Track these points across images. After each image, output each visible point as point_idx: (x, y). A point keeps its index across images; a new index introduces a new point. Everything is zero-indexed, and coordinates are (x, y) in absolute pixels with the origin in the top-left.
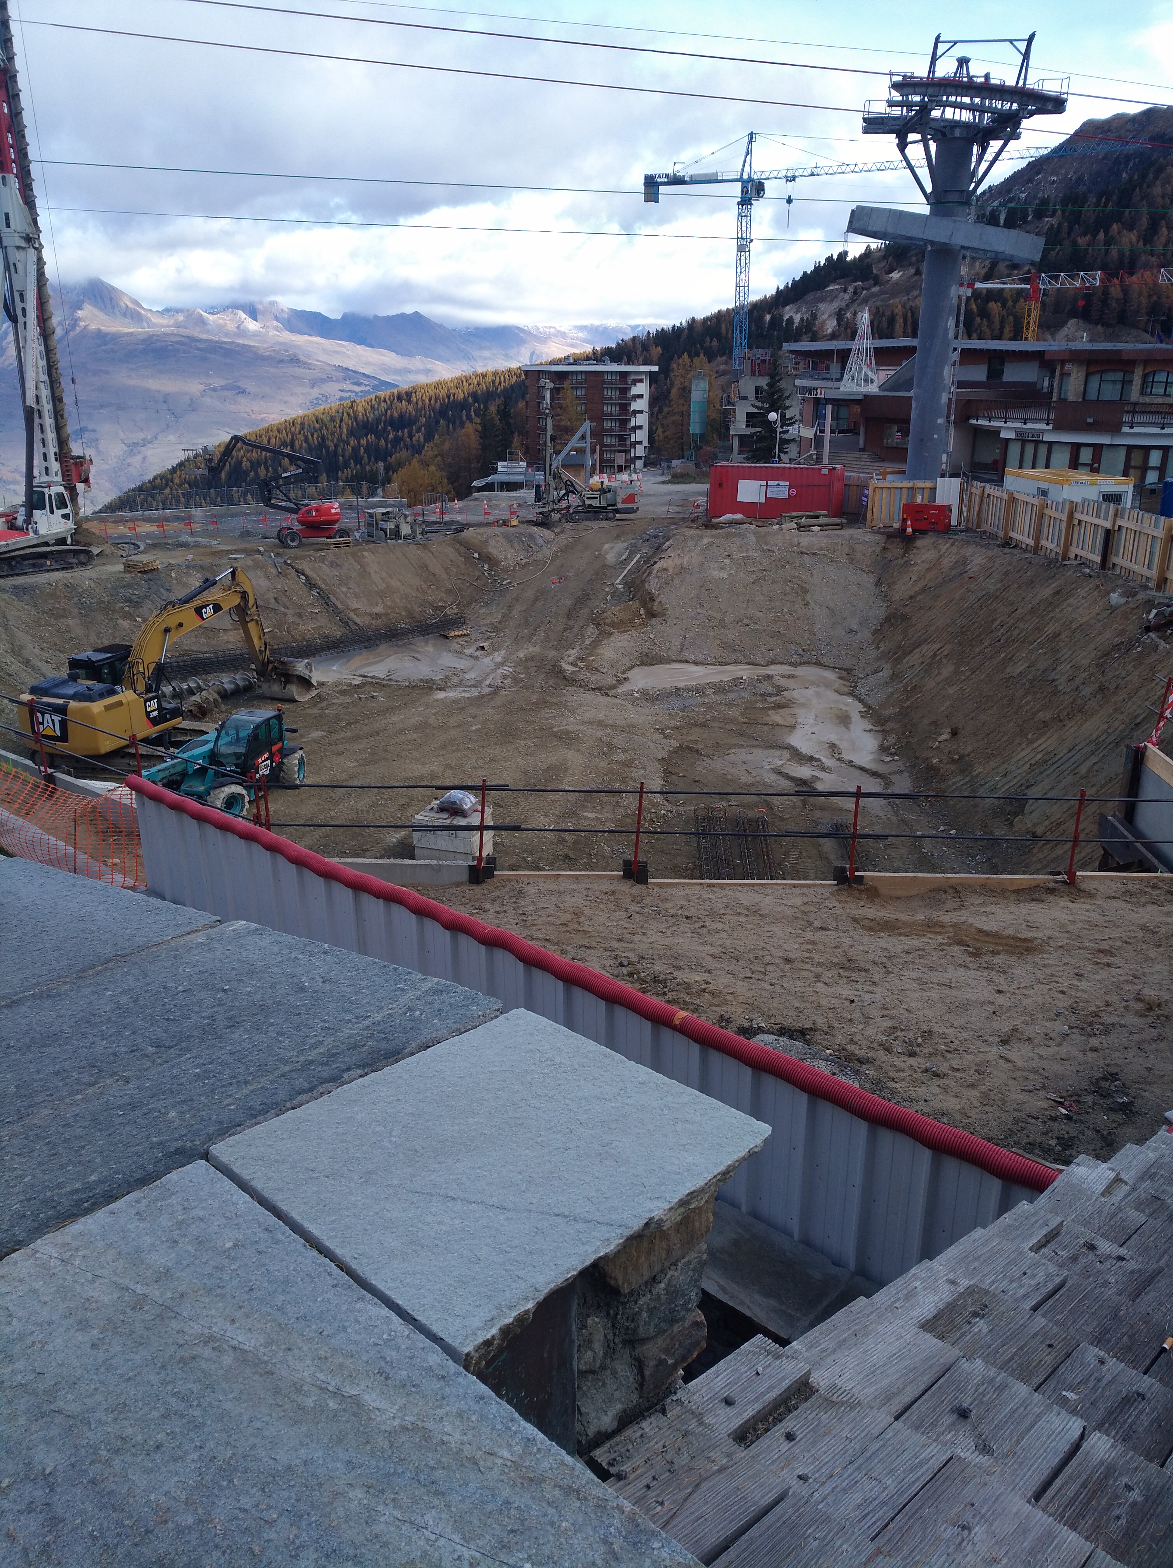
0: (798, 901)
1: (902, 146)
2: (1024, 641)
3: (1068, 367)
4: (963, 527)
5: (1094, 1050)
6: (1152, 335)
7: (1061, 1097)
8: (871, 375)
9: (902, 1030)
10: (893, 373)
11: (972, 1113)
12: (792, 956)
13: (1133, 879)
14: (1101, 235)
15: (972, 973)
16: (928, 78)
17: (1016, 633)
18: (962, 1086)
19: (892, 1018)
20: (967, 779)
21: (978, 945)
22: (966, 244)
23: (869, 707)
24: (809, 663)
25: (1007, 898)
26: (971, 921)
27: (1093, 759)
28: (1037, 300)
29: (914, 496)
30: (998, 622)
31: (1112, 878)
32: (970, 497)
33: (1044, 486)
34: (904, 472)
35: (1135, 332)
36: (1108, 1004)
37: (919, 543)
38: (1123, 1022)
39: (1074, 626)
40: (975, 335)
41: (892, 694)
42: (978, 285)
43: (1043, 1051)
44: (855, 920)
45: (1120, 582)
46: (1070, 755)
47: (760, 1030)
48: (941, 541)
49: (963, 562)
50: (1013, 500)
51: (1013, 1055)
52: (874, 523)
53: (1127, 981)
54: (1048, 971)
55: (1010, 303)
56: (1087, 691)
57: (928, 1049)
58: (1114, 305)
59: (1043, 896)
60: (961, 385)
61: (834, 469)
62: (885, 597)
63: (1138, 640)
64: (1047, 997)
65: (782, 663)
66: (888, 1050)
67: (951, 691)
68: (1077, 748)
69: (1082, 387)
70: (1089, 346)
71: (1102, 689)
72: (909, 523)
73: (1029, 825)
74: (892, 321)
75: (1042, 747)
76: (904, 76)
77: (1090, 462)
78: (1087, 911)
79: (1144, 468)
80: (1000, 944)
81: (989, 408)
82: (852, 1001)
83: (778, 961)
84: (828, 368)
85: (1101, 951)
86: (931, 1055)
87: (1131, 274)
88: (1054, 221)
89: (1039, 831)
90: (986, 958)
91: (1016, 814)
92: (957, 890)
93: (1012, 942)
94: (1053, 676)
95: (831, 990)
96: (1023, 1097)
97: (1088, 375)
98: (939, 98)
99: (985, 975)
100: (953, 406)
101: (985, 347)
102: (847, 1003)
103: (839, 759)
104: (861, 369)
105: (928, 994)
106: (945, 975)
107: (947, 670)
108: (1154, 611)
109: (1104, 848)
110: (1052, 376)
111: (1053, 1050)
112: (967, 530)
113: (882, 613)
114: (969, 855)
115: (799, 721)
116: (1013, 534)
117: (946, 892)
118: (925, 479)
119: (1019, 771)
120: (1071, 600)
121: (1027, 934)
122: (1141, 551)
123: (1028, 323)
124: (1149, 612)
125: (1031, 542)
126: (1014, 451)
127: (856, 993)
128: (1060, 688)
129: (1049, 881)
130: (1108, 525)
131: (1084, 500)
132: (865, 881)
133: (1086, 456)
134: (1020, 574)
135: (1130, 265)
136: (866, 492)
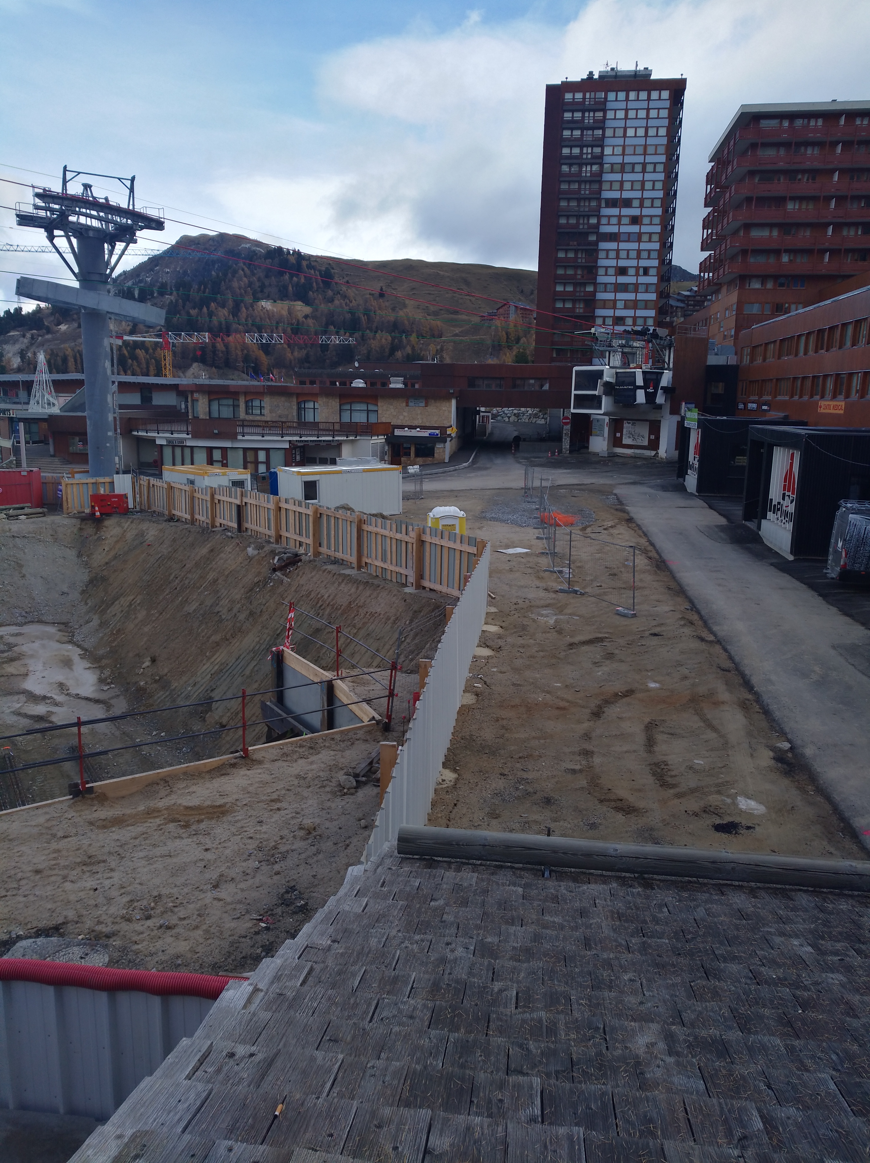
0: (41, 820)
1: (51, 238)
2: (194, 587)
3: (196, 395)
4: (138, 509)
5: (278, 873)
6: (247, 374)
7: (260, 915)
8: (51, 400)
9: (138, 901)
10: (70, 398)
11: (200, 949)
12: (40, 867)
13: (287, 744)
14: (205, 309)
15: (186, 841)
16: (63, 193)
17: (187, 582)
18: (189, 930)
19: (129, 893)
20: (168, 693)
21: (187, 819)
22: (110, 311)
23: (86, 650)
24: (32, 622)
25: (203, 778)
26: (179, 801)
27: (253, 663)
28: (169, 349)
29: (98, 489)
30: (173, 575)
31: (273, 747)
32: (140, 487)
33: (191, 477)
34: (88, 472)
35: (236, 373)
36: (282, 838)
37: (107, 523)
38: (293, 847)
39: (226, 573)
40: (129, 372)
41: (102, 638)
42: (126, 338)
43: (242, 885)
44: (91, 823)
45: (252, 540)
46: (237, 663)
47: (19, 938)
48: (123, 520)
49: (141, 534)
50: (171, 488)
51: (223, 895)
52: (70, 510)
53: (293, 818)
54: (239, 825)
55: (151, 351)
56: (242, 617)
57: (159, 909)
58: (221, 355)
59: (229, 771)
60: (121, 407)
61: (31, 471)
62: (86, 565)
63: (270, 578)
64: (241, 844)
65: (9, 625)
66: (129, 920)
67: (146, 629)
68: (242, 657)
69: (208, 409)
70: (207, 382)
71: (252, 614)
72: (97, 508)
73: (217, 718)
74: (65, 360)
75: (218, 660)
76: (44, 190)
77: (220, 459)
78: (260, 774)
79: (256, 463)
80: (203, 814)
81: (144, 423)
82: (96, 890)
83: (28, 875)
84: (17, 395)
85: (272, 801)
86: (163, 913)
87: (228, 336)
88: (172, 298)
89: (224, 721)
90: (194, 827)
91: (207, 712)
92: (166, 781)
93: (211, 810)
94: (217, 609)
95: (78, 885)
96: (233, 925)
97: (210, 401)
98: (73, 209)
99: (195, 839)
100: (118, 423)
101: (136, 381)
102: (92, 892)
103: (67, 694)
104: (43, 396)
105: (155, 866)
106: (165, 848)
107: (141, 615)
108: (277, 558)
109: (267, 725)
110: (186, 401)
111: (250, 882)
112: (141, 511)
113: (86, 578)
114: (177, 749)
115: (31, 669)
116: (174, 512)
117: (158, 784)
118: (104, 476)
119: (204, 681)
120: (222, 555)
121: (220, 801)
122: (262, 519)
123: (165, 365)
124: (274, 559)
125: (188, 517)
126: (167, 453)
127: (98, 882)
128: (223, 617)
129: (231, 758)
130: (238, 502)
131: (219, 486)
132: (95, 790)
133: (217, 455)
134: (184, 539)
135: (226, 330)
136: (60, 487)
